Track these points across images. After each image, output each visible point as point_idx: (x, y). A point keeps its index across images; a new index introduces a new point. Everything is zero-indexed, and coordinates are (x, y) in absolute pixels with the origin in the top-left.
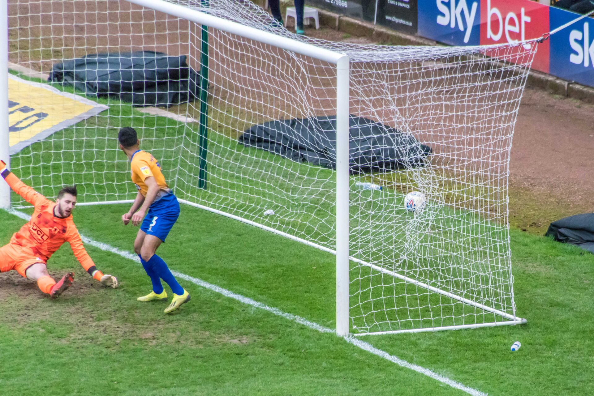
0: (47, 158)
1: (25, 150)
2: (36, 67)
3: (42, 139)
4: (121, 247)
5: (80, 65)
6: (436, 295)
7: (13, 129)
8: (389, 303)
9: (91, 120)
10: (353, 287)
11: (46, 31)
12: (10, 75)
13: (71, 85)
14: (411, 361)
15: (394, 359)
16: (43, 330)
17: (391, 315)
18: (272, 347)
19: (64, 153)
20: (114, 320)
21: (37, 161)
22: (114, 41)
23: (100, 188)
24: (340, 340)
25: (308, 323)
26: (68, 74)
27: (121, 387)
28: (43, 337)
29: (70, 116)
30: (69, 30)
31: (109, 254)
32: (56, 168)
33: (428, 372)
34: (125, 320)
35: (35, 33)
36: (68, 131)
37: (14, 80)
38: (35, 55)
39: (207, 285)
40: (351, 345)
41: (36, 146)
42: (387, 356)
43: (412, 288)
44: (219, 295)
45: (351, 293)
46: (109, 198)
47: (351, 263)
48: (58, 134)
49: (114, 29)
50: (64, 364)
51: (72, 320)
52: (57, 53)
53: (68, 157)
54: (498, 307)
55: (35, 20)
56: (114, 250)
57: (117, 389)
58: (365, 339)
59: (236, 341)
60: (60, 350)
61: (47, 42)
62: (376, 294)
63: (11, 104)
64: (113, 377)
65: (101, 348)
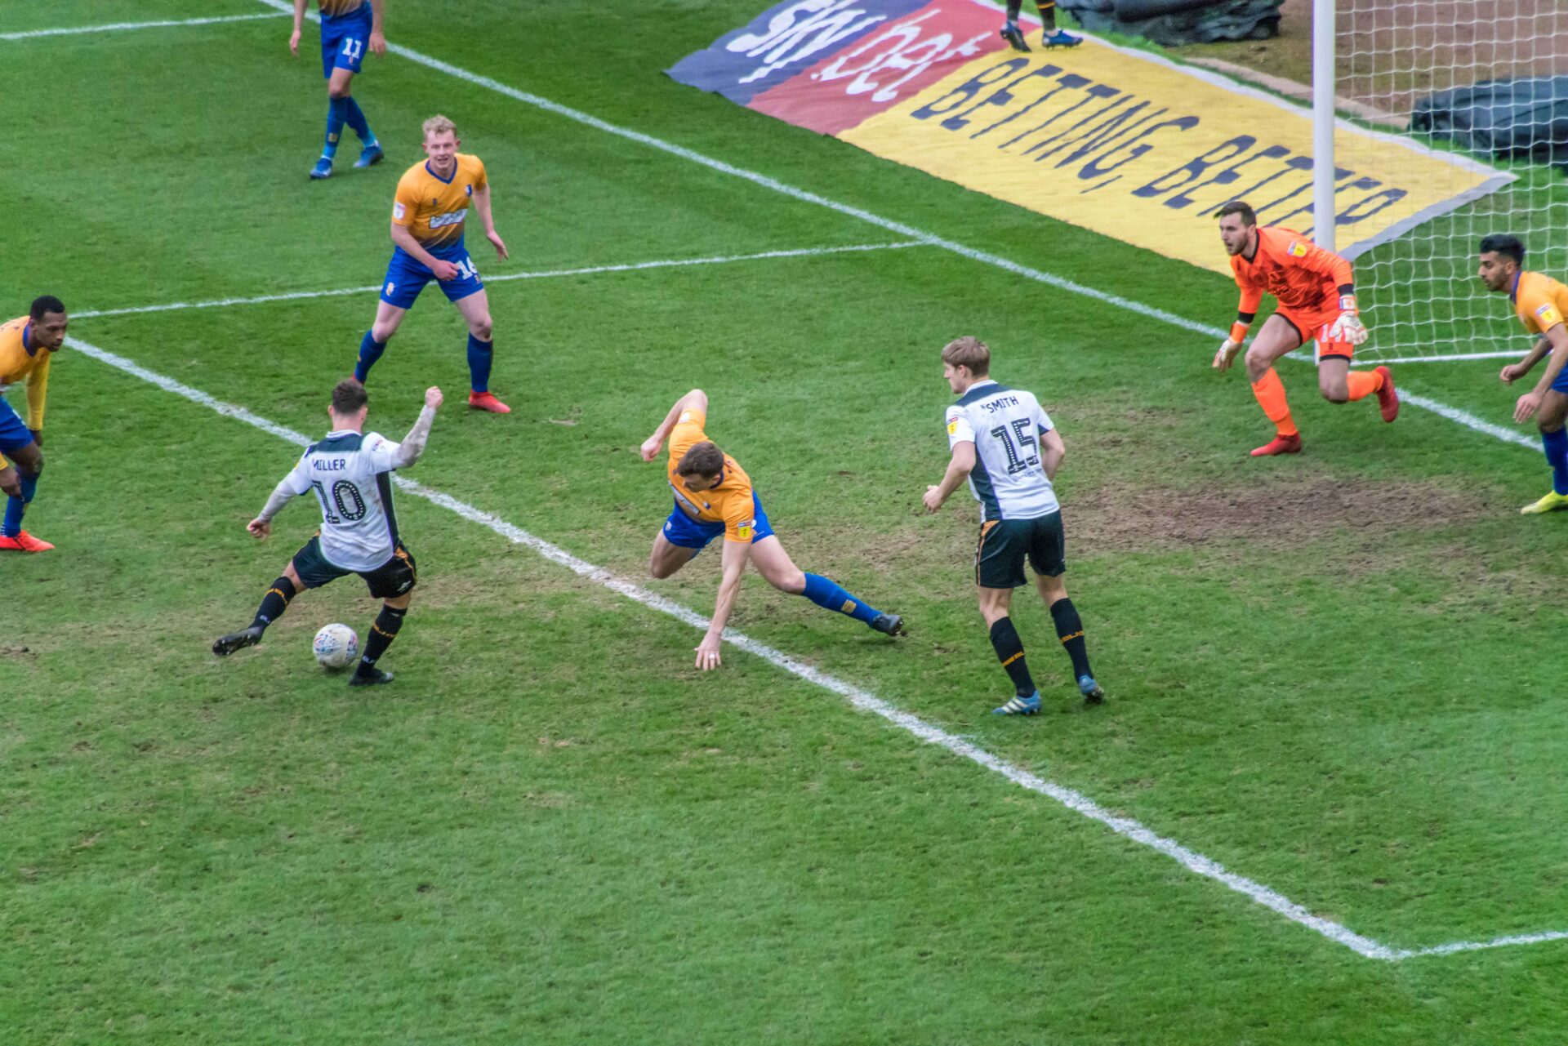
0: (1403, 272)
2: (1383, 104)
3: (1396, 236)
5: (1463, 100)
7: (1343, 219)
9: (1481, 203)
11: (1404, 38)
12: (1338, 121)
13: (1448, 136)
16: (1396, 589)
19: (1434, 262)
20: (1525, 570)
21: (1385, 279)
22: (1524, 50)
26: (1444, 116)
27: (1538, 692)
28: (1396, 600)
29: (1447, 195)
30: (1445, 35)
32: (1421, 290)
34: (1547, 569)
35: (1383, 43)
36: (1441, 222)
37: (1345, 128)
38: (1383, 82)
41: (1383, 250)
48: (1423, 228)
49: (1525, 27)
50: (1432, 652)
52: (1423, 79)
53: (1441, 269)
55: (1383, 18)
57: (1529, 697)
60: (1426, 625)
61: (1405, 58)
63: (1341, 174)
64: (1523, 674)
65: (1501, 622)
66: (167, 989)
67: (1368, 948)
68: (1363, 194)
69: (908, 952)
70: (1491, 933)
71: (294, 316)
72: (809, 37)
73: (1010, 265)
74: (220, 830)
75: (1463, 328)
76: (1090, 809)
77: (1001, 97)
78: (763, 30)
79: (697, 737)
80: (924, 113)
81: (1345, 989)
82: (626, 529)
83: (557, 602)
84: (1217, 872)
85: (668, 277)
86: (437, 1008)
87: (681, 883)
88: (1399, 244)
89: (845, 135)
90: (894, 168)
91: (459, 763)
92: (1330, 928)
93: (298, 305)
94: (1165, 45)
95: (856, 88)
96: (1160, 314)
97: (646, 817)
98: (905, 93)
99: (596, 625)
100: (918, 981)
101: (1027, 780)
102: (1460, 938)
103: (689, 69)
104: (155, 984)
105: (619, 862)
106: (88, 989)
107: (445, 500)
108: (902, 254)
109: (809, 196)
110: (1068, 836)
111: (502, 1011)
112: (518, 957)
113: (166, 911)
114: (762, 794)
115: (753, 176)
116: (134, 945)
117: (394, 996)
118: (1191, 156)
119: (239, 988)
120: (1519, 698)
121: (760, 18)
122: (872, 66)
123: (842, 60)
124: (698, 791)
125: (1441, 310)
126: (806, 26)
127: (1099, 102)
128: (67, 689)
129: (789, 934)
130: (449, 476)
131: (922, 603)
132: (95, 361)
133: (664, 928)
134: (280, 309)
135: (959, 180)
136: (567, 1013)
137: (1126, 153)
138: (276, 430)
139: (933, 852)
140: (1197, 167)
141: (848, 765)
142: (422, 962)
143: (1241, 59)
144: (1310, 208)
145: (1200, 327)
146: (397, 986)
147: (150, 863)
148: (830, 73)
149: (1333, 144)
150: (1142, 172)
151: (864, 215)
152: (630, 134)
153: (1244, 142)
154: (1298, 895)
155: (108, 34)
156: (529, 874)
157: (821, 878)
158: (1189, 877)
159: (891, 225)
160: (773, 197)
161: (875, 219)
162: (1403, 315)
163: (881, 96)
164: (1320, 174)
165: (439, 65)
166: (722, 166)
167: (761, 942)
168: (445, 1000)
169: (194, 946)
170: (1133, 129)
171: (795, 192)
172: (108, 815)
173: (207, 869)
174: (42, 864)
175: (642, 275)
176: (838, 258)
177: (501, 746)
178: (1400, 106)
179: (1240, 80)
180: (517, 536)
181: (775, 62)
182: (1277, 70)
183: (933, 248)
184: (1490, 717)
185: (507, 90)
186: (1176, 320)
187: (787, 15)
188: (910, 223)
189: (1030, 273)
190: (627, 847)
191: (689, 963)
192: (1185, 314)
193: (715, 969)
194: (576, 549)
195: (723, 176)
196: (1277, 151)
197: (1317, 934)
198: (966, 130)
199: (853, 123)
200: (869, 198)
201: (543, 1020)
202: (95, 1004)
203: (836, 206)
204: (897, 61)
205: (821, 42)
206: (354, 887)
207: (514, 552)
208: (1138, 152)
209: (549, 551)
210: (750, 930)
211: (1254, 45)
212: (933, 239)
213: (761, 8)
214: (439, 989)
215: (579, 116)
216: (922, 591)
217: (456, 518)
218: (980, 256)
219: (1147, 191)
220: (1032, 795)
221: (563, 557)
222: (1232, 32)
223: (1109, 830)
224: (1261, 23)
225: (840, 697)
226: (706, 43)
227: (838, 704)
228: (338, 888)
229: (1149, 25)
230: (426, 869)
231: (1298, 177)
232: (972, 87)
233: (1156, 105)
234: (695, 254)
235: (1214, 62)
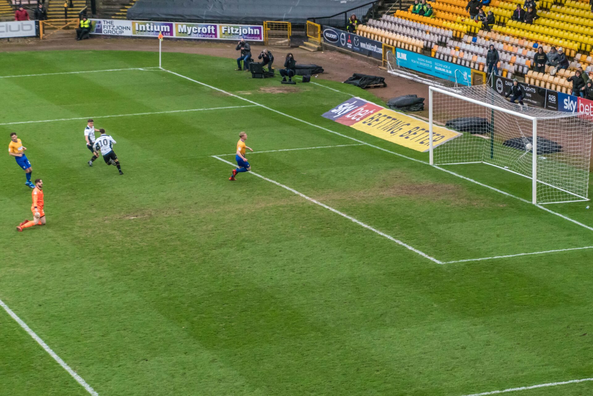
0: (444, 149)
1: (438, 147)
2: (441, 122)
3: (443, 143)
4: (467, 177)
5: (454, 121)
6: (563, 191)
7: (434, 141)
8: (549, 194)
9: (458, 138)
10: (538, 189)
11: (444, 111)
13: (452, 127)
14: (555, 212)
15: (550, 211)
16: (443, 202)
17: (549, 198)
18: (512, 207)
21: (441, 151)
22: (464, 113)
23: (460, 159)
24: (534, 205)
25: (524, 200)
26: (451, 124)
27: (466, 219)
28: (443, 204)
29: (452, 137)
31: (463, 179)
32: (447, 152)
33: (561, 215)
34: (468, 199)
35: (441, 111)
36: (451, 141)
37: (435, 126)
38: (441, 118)
39: (493, 188)
40: (537, 207)
41: (441, 146)
42: (548, 210)
43: (555, 189)
44: (497, 192)
45: (537, 191)
46: (463, 162)
47: (537, 182)
48: (447, 142)
49: (464, 109)
50: (449, 213)
51: (452, 199)
52: (448, 118)
53: (450, 149)
54: (582, 196)
55: (441, 107)
56: (465, 178)
58: (541, 205)
59: (501, 206)
60: (448, 208)
61: (444, 114)
62: (545, 191)
63: (434, 133)
64: (464, 216)
65: (460, 208)
66: (237, 268)
67: (438, 262)
68: (437, 137)
69: (361, 262)
70: (458, 260)
71: (259, 155)
72: (345, 110)
73: (379, 148)
74: (246, 241)
75: (454, 159)
76: (392, 239)
77: (377, 120)
78: (337, 109)
79: (326, 226)
80: (364, 123)
81: (434, 269)
82: (314, 191)
83: (303, 203)
84: (413, 249)
85: (322, 149)
86: (283, 271)
87: (324, 250)
88: (444, 145)
89: (351, 126)
90: (359, 132)
91: (286, 230)
92: (432, 259)
93: (260, 154)
94: (405, 112)
95: (353, 118)
96: (404, 156)
97: (318, 239)
98: (361, 119)
99: (309, 207)
100: (363, 267)
101: (381, 234)
102: (453, 260)
103: (325, 115)
104: (235, 267)
105: (313, 247)
106: (224, 267)
107: (284, 186)
108: (360, 146)
109: (345, 136)
110: (388, 243)
111: (293, 272)
112: (296, 263)
113: (237, 255)
114: (337, 236)
115: (336, 133)
116: (232, 260)
117: (275, 269)
118: (409, 130)
119: (249, 267)
120: (463, 221)
121: (337, 107)
122: (356, 115)
123: (350, 114)
124: (326, 235)
125: (450, 156)
126: (345, 108)
127: (393, 121)
128: (221, 217)
129: (341, 259)
130: (285, 182)
131: (364, 204)
132: (226, 163)
133: (321, 258)
134: (257, 154)
135: (370, 134)
136: (304, 272)
137: (398, 129)
138: (256, 175)
139: (366, 246)
140: (410, 132)
141: (351, 231)
142: (280, 263)
143: (417, 114)
144: (429, 139)
145: (410, 158)
146: (276, 267)
147: (234, 247)
148: (348, 116)
149: (433, 128)
150: (401, 133)
151: (355, 139)
152: (315, 126)
153: (418, 128)
154: (427, 253)
155: (228, 109)
156: (298, 249)
157: (347, 250)
158: (408, 250)
159: (359, 141)
160: (339, 136)
161: (356, 140)
162: (444, 157)
163: (357, 120)
164: (430, 133)
165: (283, 114)
166: (331, 131)
167: (337, 260)
168: (284, 270)
169: (242, 260)
170: (399, 125)
171: (343, 136)
172: (228, 238)
173: (244, 248)
174: (217, 247)
175: (317, 149)
176: (350, 146)
177: (293, 227)
178: (444, 122)
179: (417, 118)
180: (296, 192)
181: (339, 114)
182: (423, 116)
183: (366, 145)
184: (458, 224)
185: (295, 118)
186: (406, 157)
187: (341, 106)
188: (362, 141)
189: (382, 149)
190: (315, 245)
191: (325, 264)
192: (408, 156)
193: (329, 265)
194: (306, 195)
195: (331, 133)
196: (423, 129)
197: (430, 260)
198: (371, 126)
199: (352, 124)
200: (356, 137)
201: (300, 273)
202: (225, 270)
203: (350, 138)
204: (360, 114)
205: (347, 111)
206: (269, 251)
207: (295, 195)
208: (400, 129)
209: (302, 195)
210: (335, 258)
211: (419, 112)
212: (366, 144)
213: (337, 105)
214: (283, 268)
215: (307, 123)
216: (364, 202)
217: (286, 189)
218: (374, 146)
219: (402, 136)
220: (382, 236)
221: (304, 196)
222: (416, 110)
223: (395, 242)
224: (421, 108)
225: (350, 220)
226: (328, 111)
227: (350, 221)
228: (266, 251)
229: (401, 108)
230: (281, 248)
231: (426, 134)
232: (372, 118)
233: (403, 121)
234: (326, 146)
235: (413, 115)
